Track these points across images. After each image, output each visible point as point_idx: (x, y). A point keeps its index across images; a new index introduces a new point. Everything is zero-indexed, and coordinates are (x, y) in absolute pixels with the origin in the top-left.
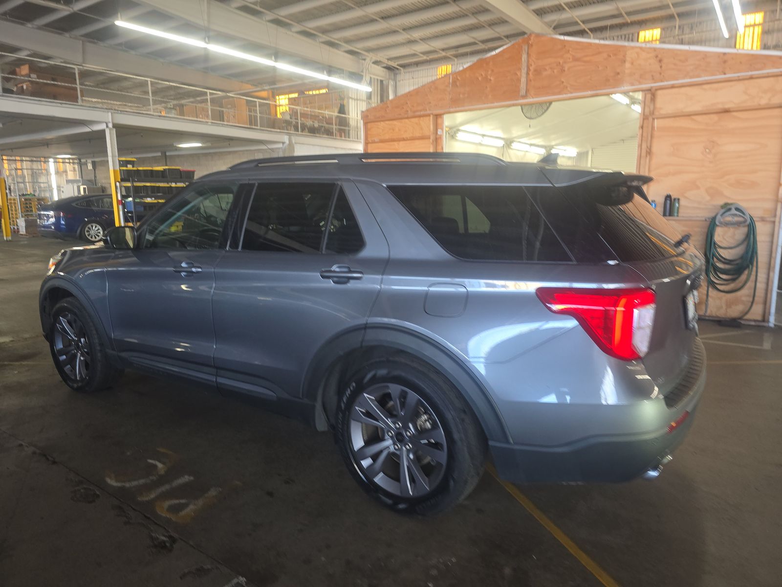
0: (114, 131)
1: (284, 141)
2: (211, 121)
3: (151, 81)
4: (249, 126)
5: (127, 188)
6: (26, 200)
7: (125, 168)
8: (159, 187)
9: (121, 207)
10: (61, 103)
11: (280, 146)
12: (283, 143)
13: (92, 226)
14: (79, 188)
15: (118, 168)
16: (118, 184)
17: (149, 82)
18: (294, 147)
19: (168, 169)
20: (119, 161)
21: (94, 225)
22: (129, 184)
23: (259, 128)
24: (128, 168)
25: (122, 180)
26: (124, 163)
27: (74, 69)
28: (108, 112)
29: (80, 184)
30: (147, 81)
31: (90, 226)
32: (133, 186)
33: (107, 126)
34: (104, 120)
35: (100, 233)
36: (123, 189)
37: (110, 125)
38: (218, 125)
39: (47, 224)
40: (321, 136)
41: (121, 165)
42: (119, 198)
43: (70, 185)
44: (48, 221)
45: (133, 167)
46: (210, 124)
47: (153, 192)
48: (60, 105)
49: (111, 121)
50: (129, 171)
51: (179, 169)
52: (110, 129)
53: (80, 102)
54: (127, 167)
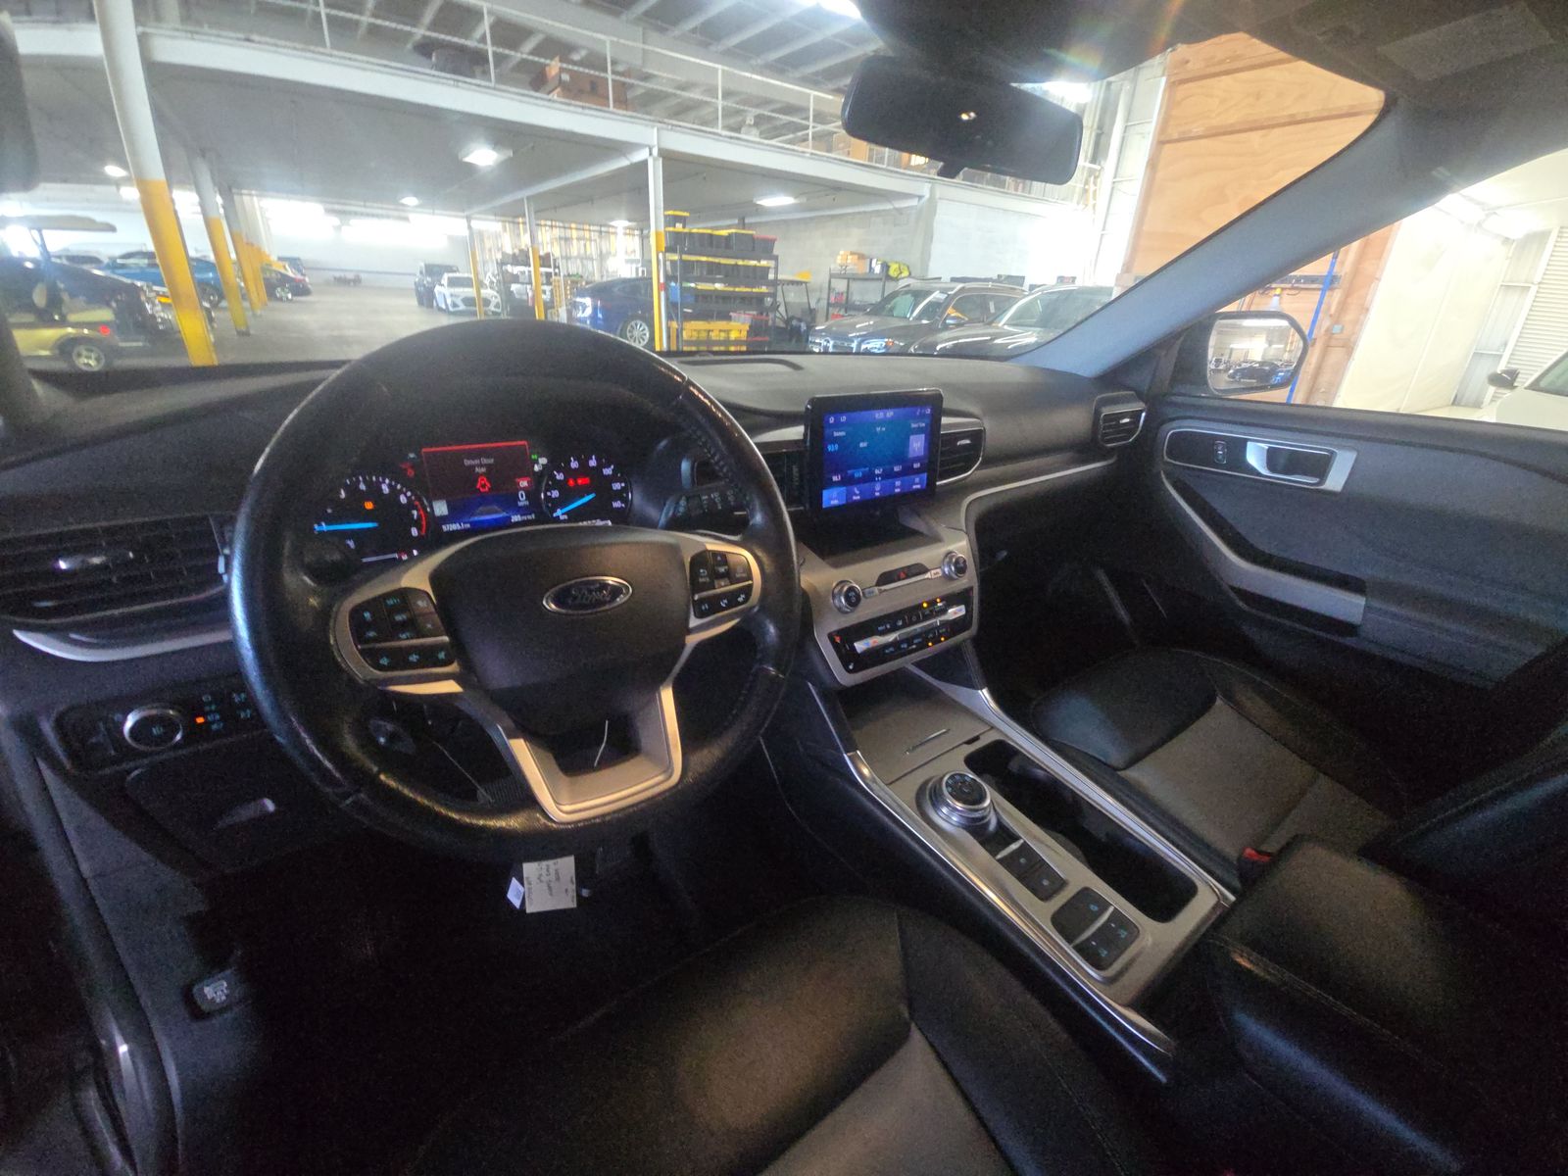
0: (660, 161)
1: (921, 194)
2: (810, 150)
3: (723, 71)
4: (866, 163)
5: (673, 263)
6: (573, 282)
7: (671, 229)
8: (719, 264)
9: (663, 293)
10: (583, 107)
11: (914, 202)
12: (920, 197)
13: (636, 325)
14: (637, 269)
15: (662, 229)
16: (661, 255)
17: (720, 72)
18: (936, 206)
19: (736, 233)
20: (666, 216)
21: (639, 322)
22: (676, 257)
23: (884, 166)
24: (676, 230)
25: (670, 249)
26: (672, 221)
27: (604, 42)
28: (653, 127)
29: (640, 265)
30: (717, 70)
31: (633, 323)
32: (681, 260)
33: (651, 154)
34: (646, 143)
35: (645, 334)
36: (668, 263)
37: (655, 152)
38: (820, 158)
39: (582, 316)
40: (985, 186)
41: (667, 224)
42: (662, 280)
43: (629, 265)
44: (583, 312)
45: (684, 227)
46: (808, 155)
47: (710, 272)
48: (580, 110)
49: (656, 143)
50: (677, 234)
51: (752, 235)
52: (655, 160)
53: (611, 108)
54: (675, 226)
